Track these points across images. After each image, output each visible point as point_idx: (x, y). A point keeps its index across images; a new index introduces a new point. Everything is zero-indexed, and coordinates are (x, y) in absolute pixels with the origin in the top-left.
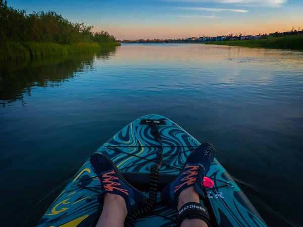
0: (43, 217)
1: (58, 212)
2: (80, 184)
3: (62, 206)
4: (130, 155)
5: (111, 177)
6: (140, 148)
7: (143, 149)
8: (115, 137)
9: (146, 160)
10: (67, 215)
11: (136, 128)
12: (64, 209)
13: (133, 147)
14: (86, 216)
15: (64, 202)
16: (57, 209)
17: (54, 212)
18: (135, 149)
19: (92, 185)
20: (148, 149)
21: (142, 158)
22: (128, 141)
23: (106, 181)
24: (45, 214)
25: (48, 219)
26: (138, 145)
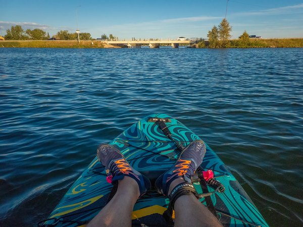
0: (65, 196)
1: (77, 192)
2: (95, 170)
3: (81, 187)
4: (138, 148)
5: (124, 163)
6: (147, 142)
7: (150, 143)
8: (125, 133)
9: (152, 153)
10: (85, 194)
12: (82, 190)
13: (141, 141)
14: (102, 196)
15: (82, 185)
16: (76, 190)
17: (73, 192)
18: (143, 144)
21: (149, 151)
22: (136, 136)
23: (121, 166)
24: (67, 194)
25: (69, 197)
26: (145, 140)
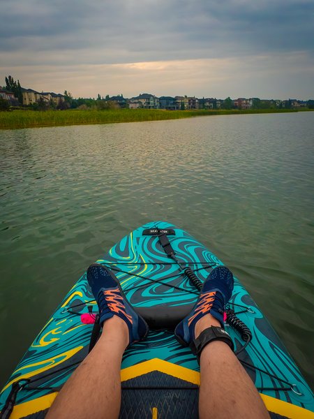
0: (30, 350)
1: (47, 343)
2: (71, 310)
3: (51, 336)
4: (131, 274)
6: (142, 264)
7: (146, 266)
8: (112, 252)
9: (149, 281)
10: (58, 346)
11: (138, 239)
12: (54, 340)
13: (134, 264)
14: (81, 347)
15: (53, 332)
16: (45, 340)
17: (43, 343)
18: (136, 267)
19: (85, 311)
20: (152, 267)
21: (145, 279)
22: (127, 256)
24: (32, 346)
25: (36, 351)
26: (140, 262)
